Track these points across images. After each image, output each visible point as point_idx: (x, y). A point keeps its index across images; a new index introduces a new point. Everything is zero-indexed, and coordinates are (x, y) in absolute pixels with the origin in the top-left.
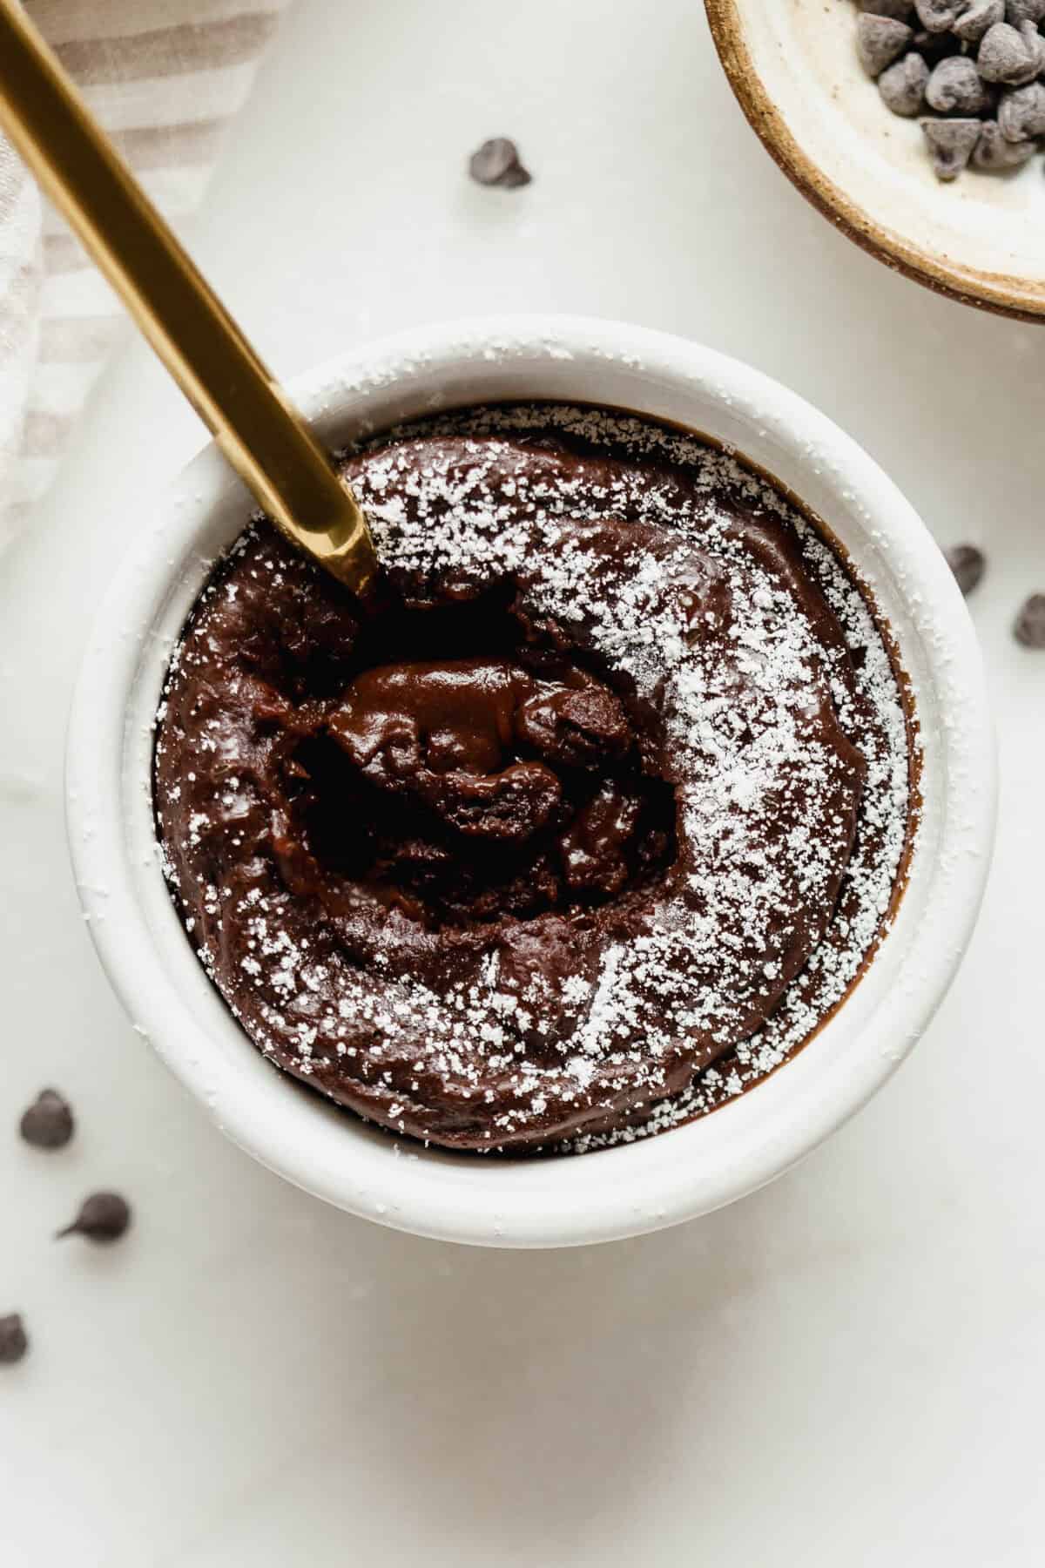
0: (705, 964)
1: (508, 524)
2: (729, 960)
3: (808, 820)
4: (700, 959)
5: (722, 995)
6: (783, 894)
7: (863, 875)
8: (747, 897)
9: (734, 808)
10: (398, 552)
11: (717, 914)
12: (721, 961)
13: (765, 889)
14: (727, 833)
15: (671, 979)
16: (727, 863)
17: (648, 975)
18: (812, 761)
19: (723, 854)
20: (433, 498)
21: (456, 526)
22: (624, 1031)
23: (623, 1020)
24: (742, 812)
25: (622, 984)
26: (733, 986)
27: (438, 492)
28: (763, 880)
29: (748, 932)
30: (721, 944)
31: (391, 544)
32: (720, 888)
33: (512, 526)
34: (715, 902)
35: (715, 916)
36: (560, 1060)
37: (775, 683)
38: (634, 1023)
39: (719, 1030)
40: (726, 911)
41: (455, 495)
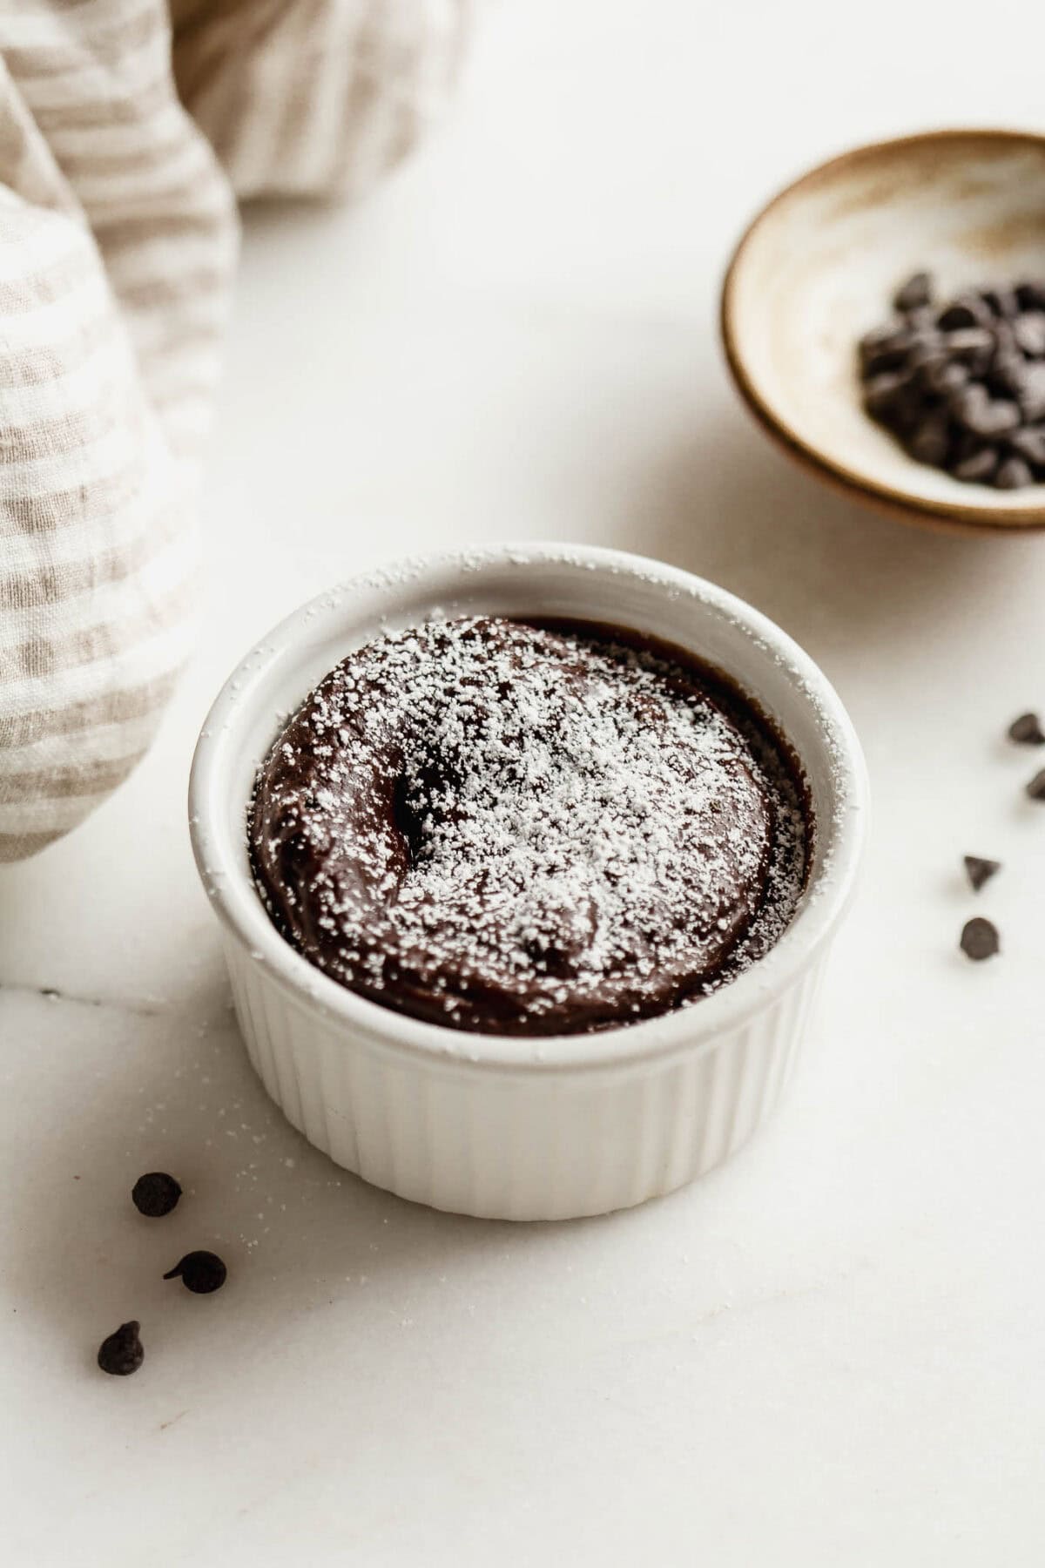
0: (676, 912)
1: (495, 652)
2: (694, 910)
3: (742, 824)
4: (673, 909)
5: (690, 938)
6: (728, 870)
7: (780, 876)
8: (703, 868)
9: (689, 812)
10: (419, 673)
11: (683, 878)
12: (687, 910)
13: (717, 864)
14: (686, 826)
15: (653, 921)
16: (688, 844)
17: (636, 917)
18: (739, 788)
19: (686, 837)
20: (438, 637)
21: (457, 656)
22: (620, 955)
23: (619, 947)
24: (695, 813)
25: (617, 924)
26: (696, 931)
27: (441, 633)
28: (713, 858)
29: (705, 890)
30: (687, 898)
31: (413, 667)
32: (684, 861)
33: (498, 653)
34: (682, 871)
35: (682, 881)
36: (573, 974)
37: (707, 749)
38: (628, 949)
39: (689, 962)
40: (689, 877)
41: (454, 636)
